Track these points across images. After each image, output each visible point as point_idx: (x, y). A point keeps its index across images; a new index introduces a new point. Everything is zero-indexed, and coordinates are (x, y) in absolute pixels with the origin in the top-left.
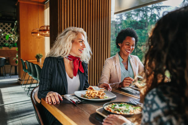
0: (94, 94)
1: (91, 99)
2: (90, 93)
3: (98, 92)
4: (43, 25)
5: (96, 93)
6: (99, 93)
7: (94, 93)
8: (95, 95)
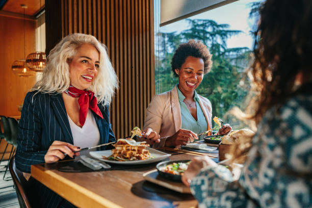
0: (130, 152)
1: (123, 161)
2: (122, 152)
3: (136, 149)
4: (34, 52)
5: (134, 150)
6: (138, 150)
7: (128, 150)
8: (132, 153)
